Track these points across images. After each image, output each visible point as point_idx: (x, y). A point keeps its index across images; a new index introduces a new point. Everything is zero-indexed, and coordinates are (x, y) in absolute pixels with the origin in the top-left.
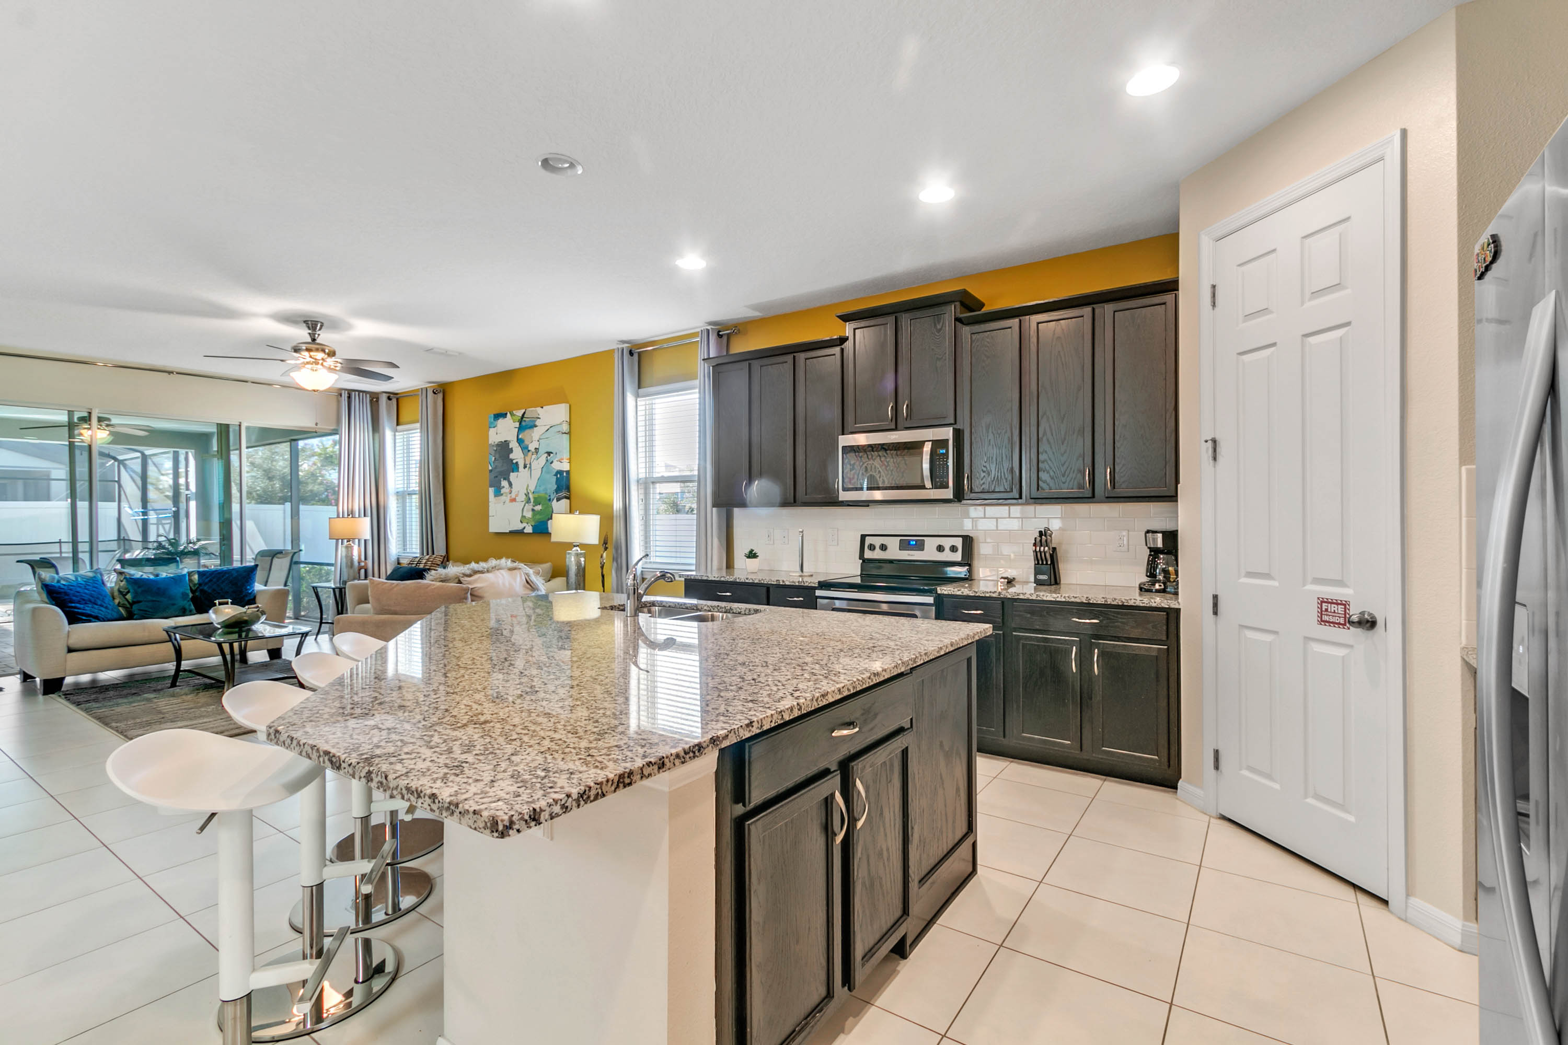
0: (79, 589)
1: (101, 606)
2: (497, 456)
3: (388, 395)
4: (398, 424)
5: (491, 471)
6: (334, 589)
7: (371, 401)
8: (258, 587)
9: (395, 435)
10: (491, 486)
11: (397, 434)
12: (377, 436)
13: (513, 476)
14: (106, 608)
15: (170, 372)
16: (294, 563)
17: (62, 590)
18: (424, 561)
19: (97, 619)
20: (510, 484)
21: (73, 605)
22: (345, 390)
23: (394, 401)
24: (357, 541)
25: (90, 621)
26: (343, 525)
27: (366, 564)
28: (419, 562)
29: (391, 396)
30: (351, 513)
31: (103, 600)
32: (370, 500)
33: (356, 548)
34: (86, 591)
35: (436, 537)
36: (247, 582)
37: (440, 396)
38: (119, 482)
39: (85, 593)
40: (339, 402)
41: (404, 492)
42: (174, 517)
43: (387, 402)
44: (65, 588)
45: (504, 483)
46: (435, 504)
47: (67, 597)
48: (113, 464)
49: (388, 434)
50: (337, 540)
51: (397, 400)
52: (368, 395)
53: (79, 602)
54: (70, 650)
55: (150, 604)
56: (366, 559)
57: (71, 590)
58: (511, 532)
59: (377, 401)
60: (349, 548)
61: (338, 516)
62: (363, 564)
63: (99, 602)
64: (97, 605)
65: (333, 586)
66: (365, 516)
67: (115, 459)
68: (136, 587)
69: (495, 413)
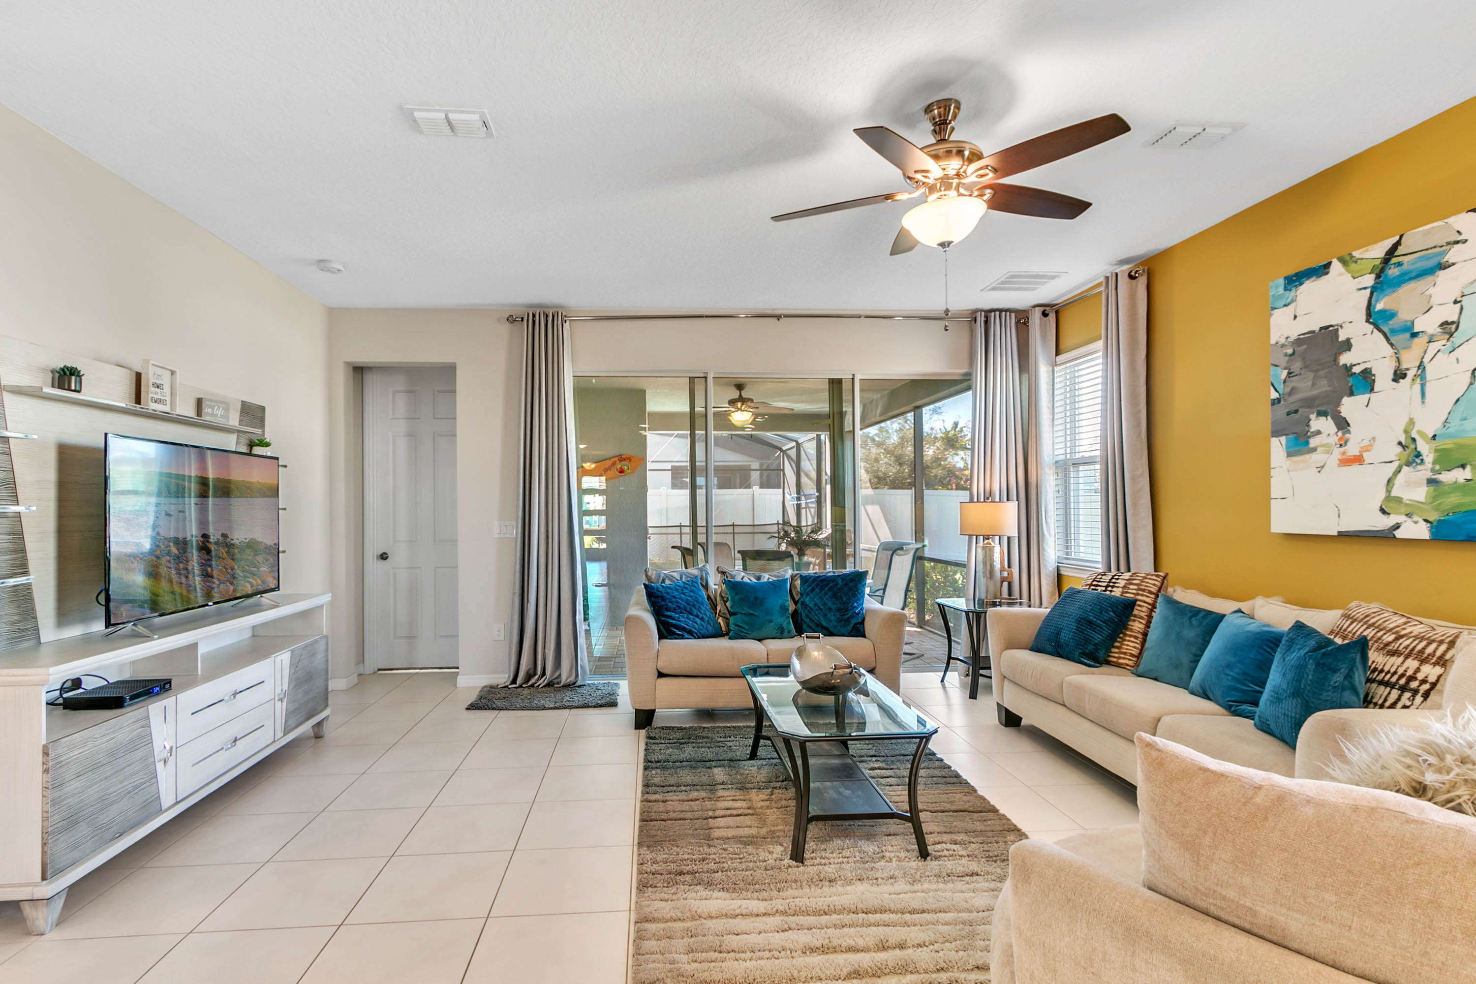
0: (676, 593)
1: (697, 616)
2: (1297, 366)
3: (1042, 309)
4: (1057, 353)
5: (1276, 402)
6: (967, 613)
7: (1018, 322)
8: (870, 603)
9: (1053, 371)
10: (1276, 433)
11: (1056, 369)
12: (1025, 377)
13: (1349, 406)
14: (702, 619)
15: (778, 317)
16: (919, 558)
17: (660, 594)
18: (1122, 583)
19: (693, 634)
20: (1343, 424)
21: (669, 613)
22: (981, 311)
23: (1052, 317)
24: (997, 538)
25: (682, 637)
26: (980, 513)
27: (1010, 574)
28: (1111, 585)
29: (1046, 310)
30: (988, 497)
31: (699, 610)
32: (1016, 476)
33: (997, 549)
34: (683, 596)
35: (1135, 538)
36: (854, 595)
37: (1142, 281)
38: (783, 470)
39: (682, 600)
40: (972, 332)
41: (1065, 461)
42: (817, 502)
43: (1041, 319)
44: (663, 590)
45: (1323, 425)
46: (1133, 479)
47: (663, 603)
48: (780, 454)
49: (1043, 371)
50: (970, 536)
51: (1057, 312)
52: (1013, 315)
53: (674, 611)
54: (661, 675)
55: (746, 618)
56: (1009, 566)
57: (668, 593)
58: (1343, 536)
59: (1026, 324)
60: (988, 552)
61: (971, 501)
62: (1005, 574)
63: (695, 612)
64: (692, 615)
65: (964, 608)
66: (1008, 500)
67: (781, 449)
68: (734, 595)
69: (1286, 275)
